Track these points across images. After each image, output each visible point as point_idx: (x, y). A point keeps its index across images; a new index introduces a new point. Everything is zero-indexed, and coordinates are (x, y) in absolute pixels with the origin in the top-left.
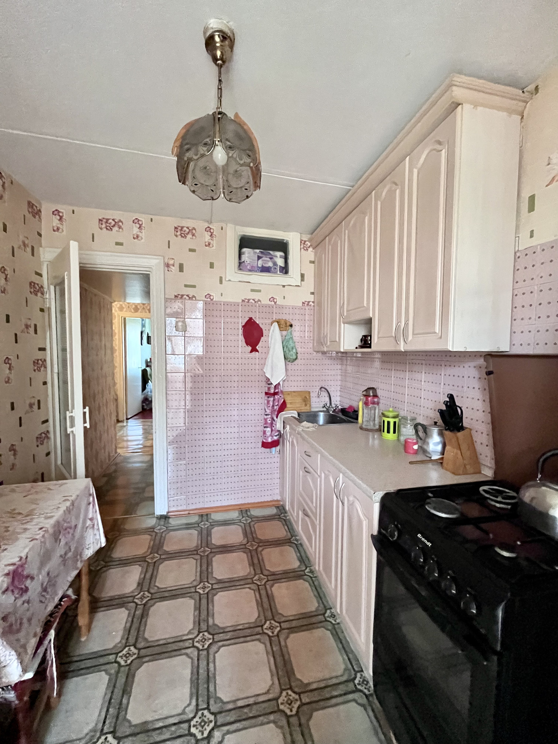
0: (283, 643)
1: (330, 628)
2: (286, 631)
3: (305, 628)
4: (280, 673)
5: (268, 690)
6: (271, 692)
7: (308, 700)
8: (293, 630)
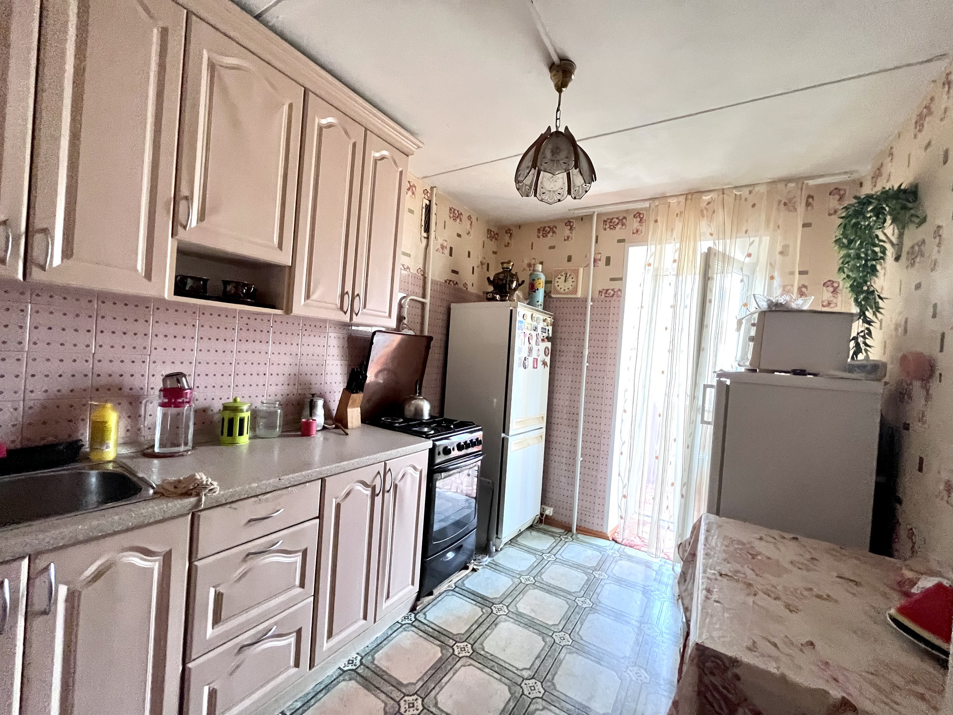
0: (420, 683)
1: (370, 658)
2: (404, 691)
3: (386, 677)
4: (449, 667)
5: (469, 665)
6: (468, 663)
7: (451, 641)
8: (397, 685)
